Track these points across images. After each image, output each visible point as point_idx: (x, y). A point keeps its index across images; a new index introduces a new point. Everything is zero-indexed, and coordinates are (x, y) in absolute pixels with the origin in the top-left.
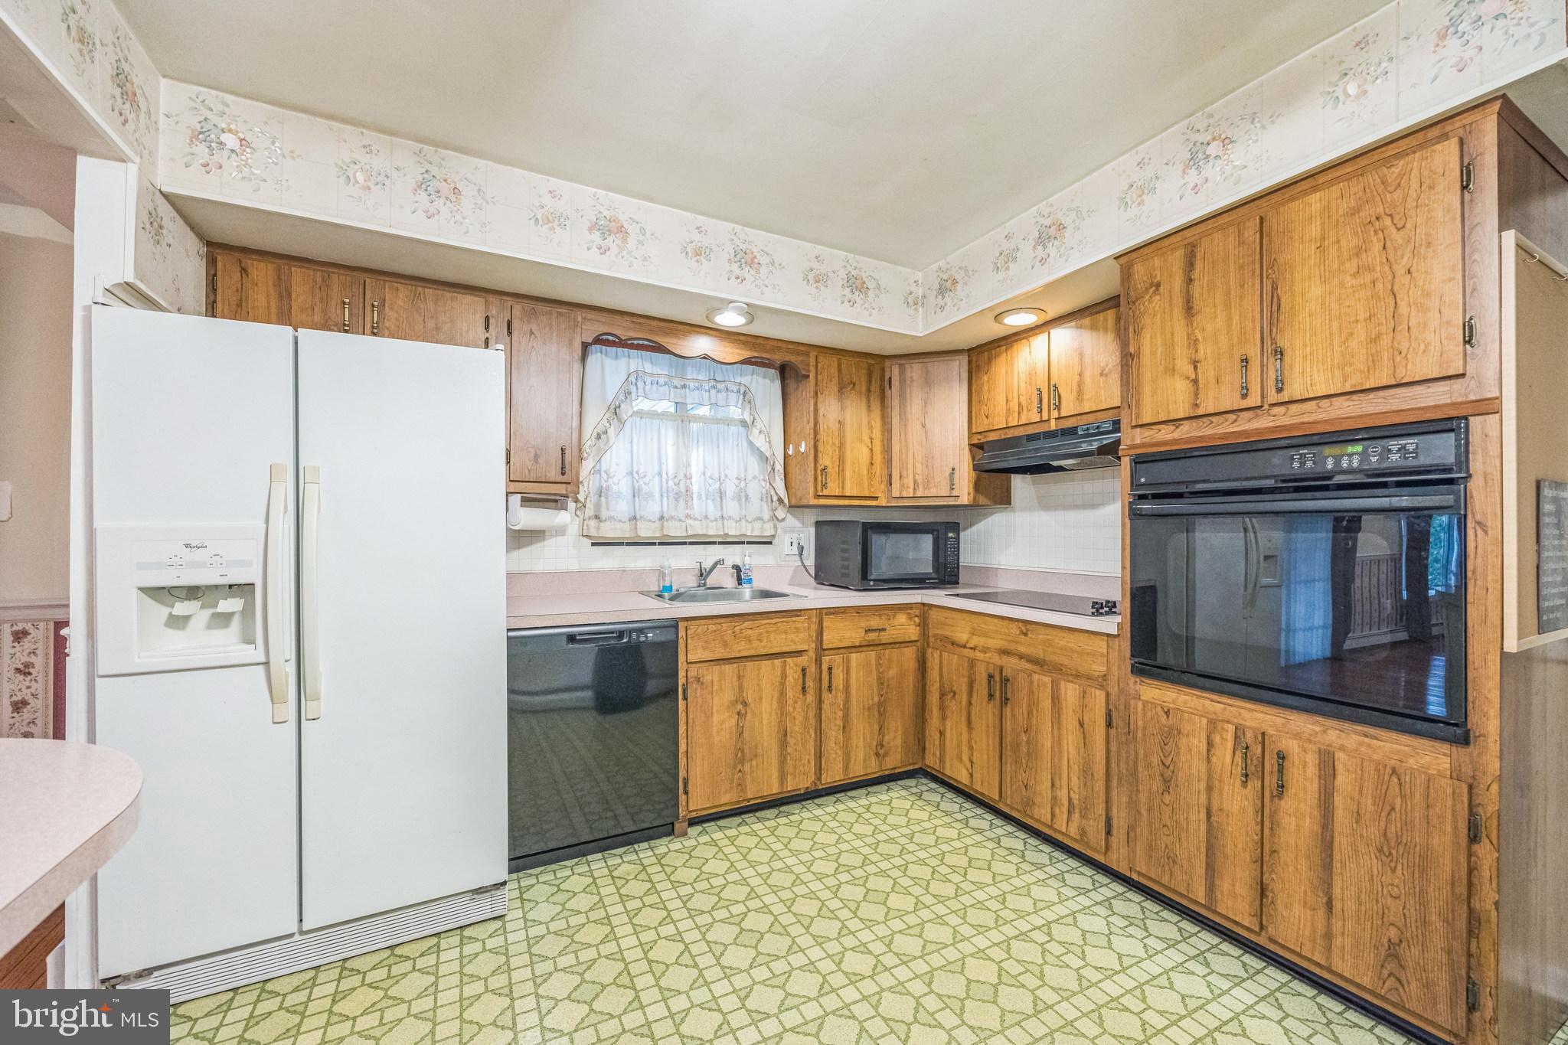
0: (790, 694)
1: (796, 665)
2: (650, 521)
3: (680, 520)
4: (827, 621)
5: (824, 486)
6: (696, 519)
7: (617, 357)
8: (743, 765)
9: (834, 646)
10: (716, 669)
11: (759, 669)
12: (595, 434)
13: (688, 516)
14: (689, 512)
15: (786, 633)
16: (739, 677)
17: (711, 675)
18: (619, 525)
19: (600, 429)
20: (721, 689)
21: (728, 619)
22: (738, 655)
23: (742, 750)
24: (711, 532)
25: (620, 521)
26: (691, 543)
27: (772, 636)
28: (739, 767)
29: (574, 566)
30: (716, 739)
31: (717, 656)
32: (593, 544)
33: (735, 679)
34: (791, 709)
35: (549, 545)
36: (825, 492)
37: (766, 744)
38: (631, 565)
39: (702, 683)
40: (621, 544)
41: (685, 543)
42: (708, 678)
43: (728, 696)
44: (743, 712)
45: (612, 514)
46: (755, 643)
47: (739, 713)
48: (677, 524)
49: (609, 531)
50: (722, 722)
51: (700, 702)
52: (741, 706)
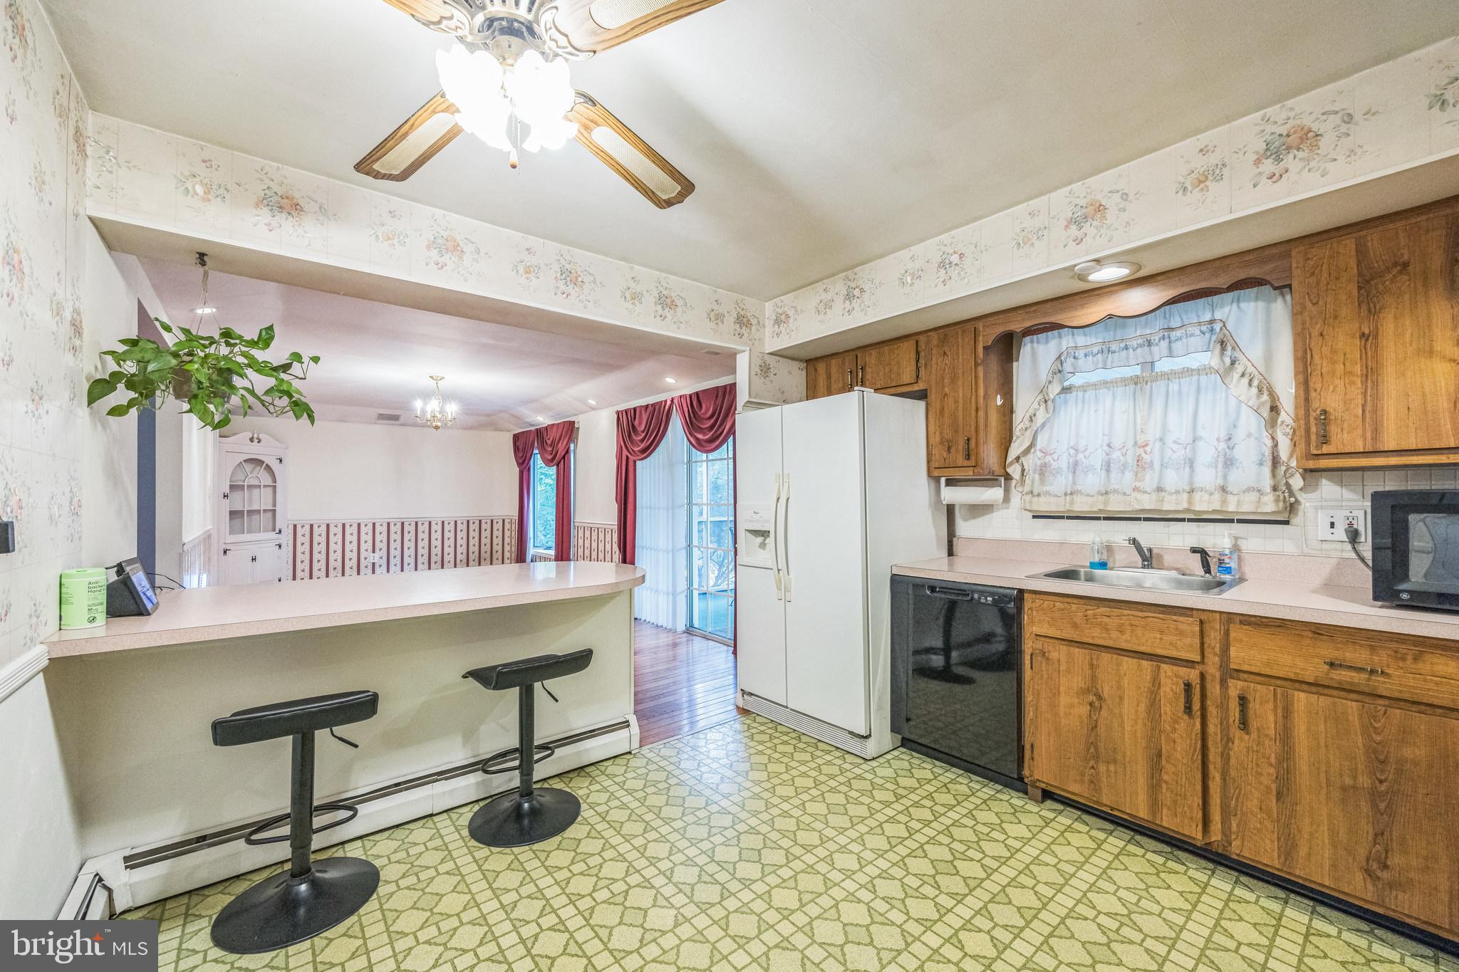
0: (1166, 709)
1: (1177, 676)
2: (1088, 495)
3: (1124, 494)
4: (1236, 632)
5: (1325, 439)
6: (1145, 492)
7: (1047, 342)
8: (1097, 762)
9: (1253, 669)
10: (1064, 648)
11: (1118, 664)
12: (1028, 416)
13: (1136, 489)
14: (1138, 484)
15: (1162, 632)
16: (1092, 666)
17: (1059, 653)
18: (1053, 500)
19: (1031, 412)
20: (1068, 671)
21: (1082, 601)
22: (1091, 641)
23: (1094, 744)
24: (1166, 507)
25: (1056, 496)
26: (1146, 519)
27: (1139, 632)
28: (1092, 763)
29: (1017, 535)
30: (1064, 722)
31: (1064, 636)
32: (1034, 517)
33: (1086, 667)
34: (1167, 727)
35: (997, 516)
36: (1325, 449)
37: (1128, 753)
38: (1074, 539)
39: (1048, 659)
40: (1062, 517)
41: (1139, 519)
42: (1054, 655)
43: (1078, 682)
44: (1097, 704)
45: (1047, 488)
46: (1115, 634)
47: (1091, 704)
48: (1120, 497)
49: (1043, 505)
50: (1072, 706)
51: (1045, 676)
52: (1095, 698)
